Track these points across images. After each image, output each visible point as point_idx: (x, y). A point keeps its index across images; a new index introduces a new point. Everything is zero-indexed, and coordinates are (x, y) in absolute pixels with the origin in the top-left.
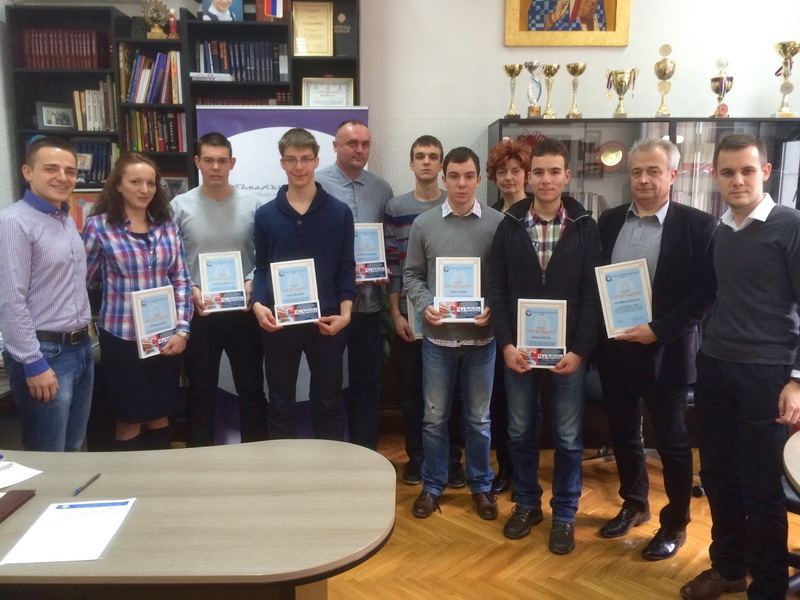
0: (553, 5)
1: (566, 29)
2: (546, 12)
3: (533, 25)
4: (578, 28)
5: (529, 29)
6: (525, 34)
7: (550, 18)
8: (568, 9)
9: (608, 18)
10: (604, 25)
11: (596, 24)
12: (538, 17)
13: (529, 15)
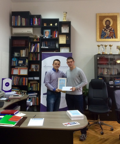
1: (108, 38)
2: (104, 35)
3: (102, 38)
4: (110, 38)
5: (101, 38)
6: (100, 39)
8: (108, 35)
9: (116, 36)
10: (115, 38)
11: (114, 37)
12: (103, 36)
13: (101, 36)
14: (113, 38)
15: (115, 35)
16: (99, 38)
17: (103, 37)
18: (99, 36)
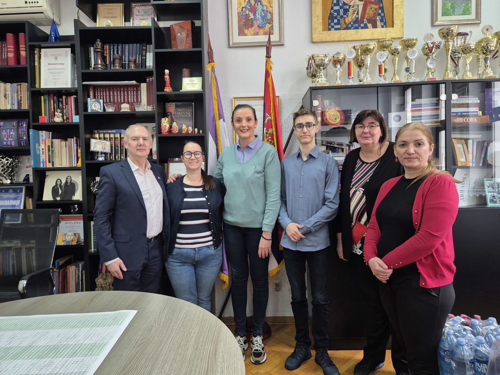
0: (346, 11)
1: (357, 28)
2: (342, 17)
3: (333, 27)
4: (366, 27)
5: (330, 30)
6: (326, 33)
7: (345, 21)
8: (358, 14)
10: (385, 24)
11: (379, 23)
12: (336, 21)
13: (329, 20)
14: (375, 26)
15: (383, 11)
16: (321, 28)
17: (338, 23)
18: (321, 21)
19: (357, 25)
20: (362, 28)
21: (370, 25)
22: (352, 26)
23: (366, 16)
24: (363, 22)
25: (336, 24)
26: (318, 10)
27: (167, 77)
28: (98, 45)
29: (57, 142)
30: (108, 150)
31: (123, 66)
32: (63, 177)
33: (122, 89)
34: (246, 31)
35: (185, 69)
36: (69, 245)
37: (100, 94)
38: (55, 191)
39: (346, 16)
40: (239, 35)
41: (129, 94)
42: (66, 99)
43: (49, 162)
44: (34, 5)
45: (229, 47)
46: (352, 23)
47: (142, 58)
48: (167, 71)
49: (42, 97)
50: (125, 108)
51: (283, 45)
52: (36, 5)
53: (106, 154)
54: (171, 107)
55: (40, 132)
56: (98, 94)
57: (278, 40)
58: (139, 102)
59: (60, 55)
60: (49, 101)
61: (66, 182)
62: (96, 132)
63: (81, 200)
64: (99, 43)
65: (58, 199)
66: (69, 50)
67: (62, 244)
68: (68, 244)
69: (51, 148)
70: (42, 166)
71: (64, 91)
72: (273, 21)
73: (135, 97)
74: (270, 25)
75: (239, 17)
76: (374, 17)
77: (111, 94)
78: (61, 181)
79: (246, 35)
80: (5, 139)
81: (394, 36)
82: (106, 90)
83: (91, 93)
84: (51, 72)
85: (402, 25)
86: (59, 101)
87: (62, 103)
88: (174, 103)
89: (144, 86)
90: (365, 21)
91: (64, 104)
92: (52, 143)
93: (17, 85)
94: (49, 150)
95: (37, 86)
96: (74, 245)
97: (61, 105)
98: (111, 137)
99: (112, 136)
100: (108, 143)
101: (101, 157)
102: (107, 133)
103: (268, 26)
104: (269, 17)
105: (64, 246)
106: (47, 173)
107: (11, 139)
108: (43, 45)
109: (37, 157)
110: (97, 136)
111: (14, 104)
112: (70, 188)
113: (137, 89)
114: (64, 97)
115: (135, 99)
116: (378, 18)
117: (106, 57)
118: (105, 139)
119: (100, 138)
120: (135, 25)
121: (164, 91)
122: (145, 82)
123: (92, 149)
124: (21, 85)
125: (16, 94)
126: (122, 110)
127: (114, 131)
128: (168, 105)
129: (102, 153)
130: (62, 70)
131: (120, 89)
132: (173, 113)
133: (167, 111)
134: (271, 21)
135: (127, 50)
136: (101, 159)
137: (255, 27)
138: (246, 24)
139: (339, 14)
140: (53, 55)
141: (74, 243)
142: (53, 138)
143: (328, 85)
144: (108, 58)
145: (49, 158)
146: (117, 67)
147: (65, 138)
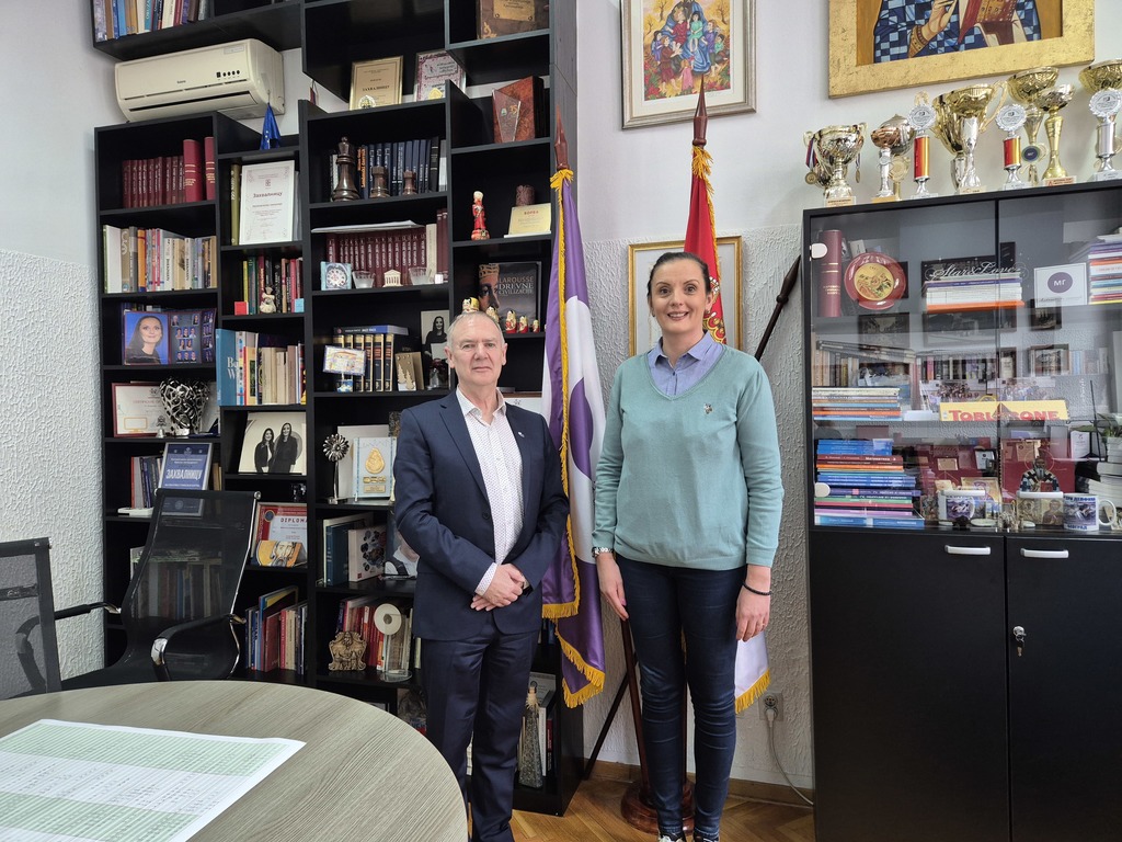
0: (922, 10)
1: (955, 48)
2: (911, 25)
3: (885, 52)
4: (980, 43)
5: (877, 60)
6: (870, 69)
7: (919, 35)
8: (956, 12)
9: (1046, 15)
10: (1038, 29)
11: (1018, 30)
12: (894, 37)
13: (875, 35)
14: (1006, 38)
16: (852, 58)
17: (902, 41)
18: (853, 40)
19: (953, 41)
20: (969, 47)
21: (991, 38)
22: (940, 44)
23: (981, 15)
24: (971, 32)
25: (893, 44)
26: (848, 17)
27: (478, 208)
28: (344, 149)
29: (268, 352)
30: (359, 369)
31: (392, 189)
32: (276, 425)
33: (390, 240)
34: (663, 88)
35: (521, 188)
36: (281, 568)
37: (349, 252)
38: (260, 453)
39: (922, 22)
40: (646, 99)
41: (404, 248)
42: (286, 265)
43: (253, 394)
44: (232, 78)
45: (624, 128)
46: (939, 38)
47: (430, 171)
48: (478, 195)
49: (245, 263)
50: (392, 279)
51: (753, 111)
52: (237, 77)
53: (356, 378)
54: (491, 275)
55: (238, 333)
56: (345, 252)
57: (741, 100)
58: (421, 265)
59: (275, 176)
60: (257, 272)
61: (282, 436)
62: (340, 331)
63: (304, 474)
64: (345, 145)
65: (265, 469)
66: (291, 164)
67: (270, 565)
68: (279, 564)
69: (256, 366)
70: (238, 404)
71: (283, 250)
72: (728, 56)
73: (415, 255)
74: (720, 67)
75: (647, 56)
76: (1003, 14)
77: (370, 250)
78: (272, 433)
79: (663, 96)
80: (181, 348)
81: (1062, 59)
82: (359, 242)
83: (331, 251)
84: (258, 213)
85: (1090, 29)
86: (274, 271)
87: (280, 275)
88: (497, 265)
89: (431, 229)
90: (978, 28)
91: (284, 276)
92: (259, 355)
93: (203, 241)
94: (252, 370)
95: (233, 241)
96: (290, 568)
97: (277, 279)
98: (367, 341)
99: (369, 339)
100: (360, 355)
101: (346, 384)
102: (361, 334)
103: (716, 69)
104: (719, 46)
105: (272, 567)
106: (251, 417)
107: (190, 349)
108: (245, 158)
109: (230, 384)
110: (341, 340)
111: (197, 279)
112: (287, 447)
113: (419, 237)
114: (283, 261)
115: (415, 260)
116: (1015, 16)
117: (361, 172)
118: (356, 346)
119: (347, 345)
120: (422, 99)
121: (471, 239)
122: (434, 221)
123: (327, 368)
124: (209, 240)
125: (200, 258)
126: (386, 285)
127: (373, 330)
128: (484, 268)
129: (347, 376)
130: (278, 207)
131: (387, 240)
132: (493, 288)
133: (483, 282)
134: (723, 57)
135: (401, 154)
136: (345, 388)
137: (686, 74)
138: (663, 69)
139: (902, 17)
140: (261, 177)
141: (291, 564)
142: (260, 345)
143: (854, 202)
144: (363, 175)
145: (253, 385)
146: (379, 194)
147: (282, 344)
